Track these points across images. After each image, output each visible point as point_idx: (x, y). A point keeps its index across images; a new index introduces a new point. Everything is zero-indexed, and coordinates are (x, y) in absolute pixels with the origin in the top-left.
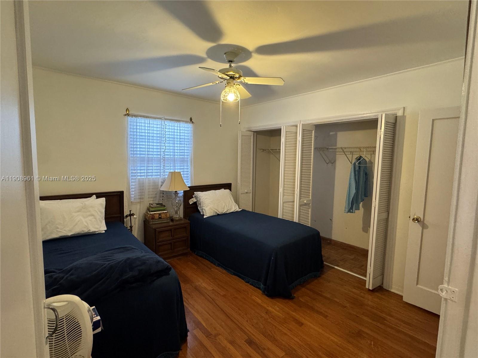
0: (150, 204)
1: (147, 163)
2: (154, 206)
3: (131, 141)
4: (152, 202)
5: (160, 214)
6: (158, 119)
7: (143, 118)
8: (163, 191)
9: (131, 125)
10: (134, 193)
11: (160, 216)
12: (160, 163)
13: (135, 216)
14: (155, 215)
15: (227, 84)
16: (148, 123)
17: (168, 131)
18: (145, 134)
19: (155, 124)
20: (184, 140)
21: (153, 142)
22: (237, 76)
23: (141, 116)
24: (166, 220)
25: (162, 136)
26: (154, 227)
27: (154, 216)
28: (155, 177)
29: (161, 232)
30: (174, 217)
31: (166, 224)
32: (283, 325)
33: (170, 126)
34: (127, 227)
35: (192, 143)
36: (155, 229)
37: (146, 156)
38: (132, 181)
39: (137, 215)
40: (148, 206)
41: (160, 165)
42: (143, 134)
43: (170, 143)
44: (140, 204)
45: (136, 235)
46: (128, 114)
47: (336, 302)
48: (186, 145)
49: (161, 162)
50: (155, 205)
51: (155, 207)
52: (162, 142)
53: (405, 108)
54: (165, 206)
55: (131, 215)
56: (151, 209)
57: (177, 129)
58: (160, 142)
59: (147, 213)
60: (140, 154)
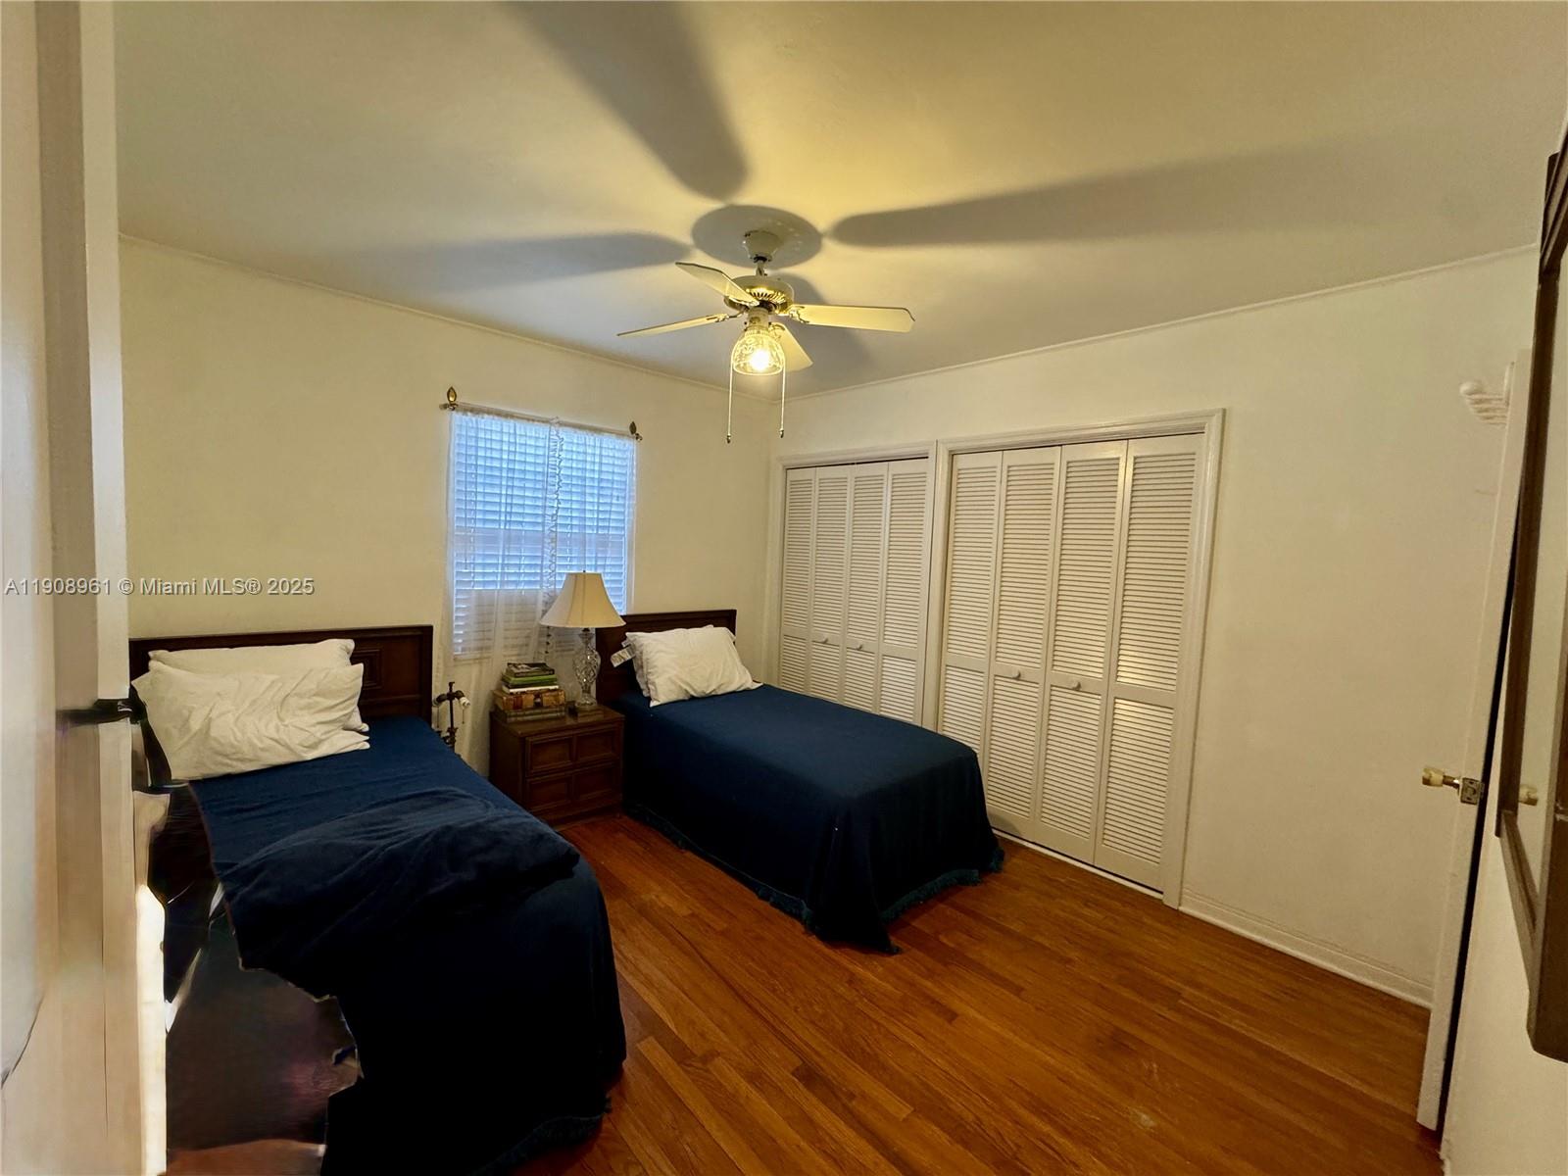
0: (509, 664)
1: (504, 547)
2: (521, 670)
3: (458, 481)
4: (514, 658)
5: (538, 695)
6: (538, 421)
7: (496, 418)
8: (548, 627)
9: (460, 435)
10: (465, 632)
11: (539, 700)
12: (543, 547)
13: (464, 700)
14: (524, 696)
15: (751, 321)
16: (509, 434)
17: (566, 458)
18: (501, 464)
19: (531, 437)
20: (610, 485)
21: (524, 488)
22: (779, 299)
23: (489, 412)
24: (557, 712)
25: (550, 470)
26: (520, 730)
27: (522, 701)
28: (526, 587)
29: (539, 747)
30: (579, 704)
31: (553, 722)
32: (899, 1021)
33: (572, 443)
34: (439, 732)
35: (635, 494)
36: (524, 738)
37: (502, 527)
38: (459, 597)
39: (472, 695)
40: (505, 671)
41: (543, 552)
42: (496, 464)
43: (571, 492)
44: (480, 663)
45: (465, 757)
46: (451, 405)
47: (1044, 947)
48: (618, 500)
49: (546, 545)
50: (524, 669)
51: (525, 675)
52: (549, 487)
53: (1228, 412)
54: (553, 670)
55: (452, 696)
56: (513, 680)
57: (594, 454)
58: (543, 489)
59: (501, 691)
60: (485, 521)
